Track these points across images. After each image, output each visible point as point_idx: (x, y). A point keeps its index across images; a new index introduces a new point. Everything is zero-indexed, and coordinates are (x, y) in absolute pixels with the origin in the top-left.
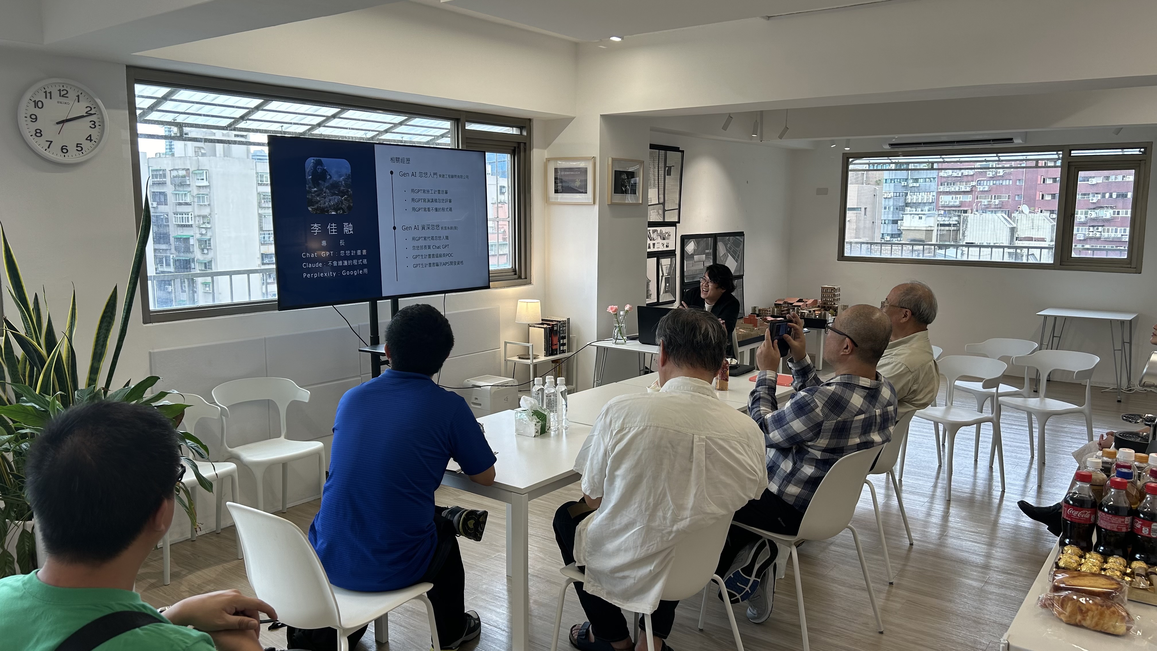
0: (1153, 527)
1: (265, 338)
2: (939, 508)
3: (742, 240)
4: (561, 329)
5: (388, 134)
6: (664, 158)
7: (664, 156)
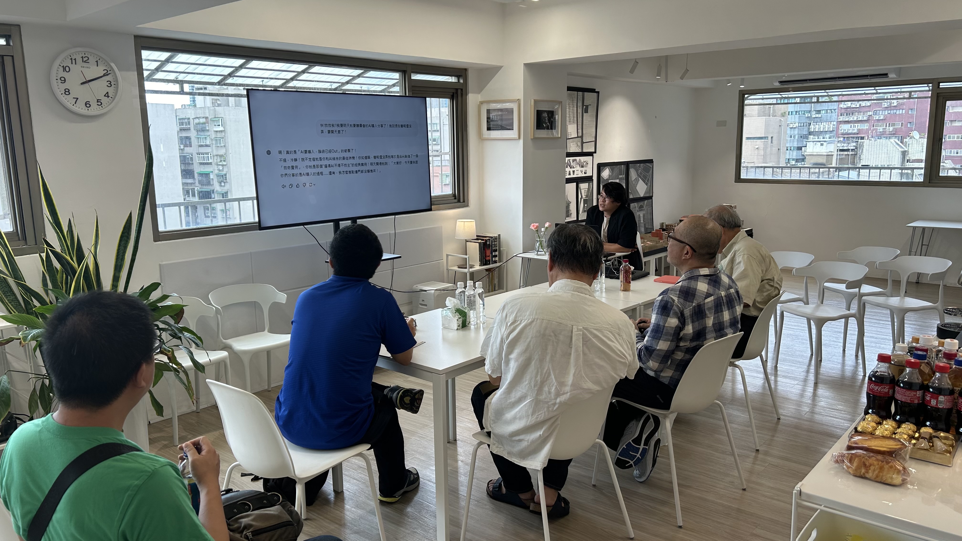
0: (939, 399)
1: (251, 252)
2: (810, 390)
3: (651, 166)
4: (493, 243)
5: (349, 85)
6: (581, 98)
7: (581, 96)
